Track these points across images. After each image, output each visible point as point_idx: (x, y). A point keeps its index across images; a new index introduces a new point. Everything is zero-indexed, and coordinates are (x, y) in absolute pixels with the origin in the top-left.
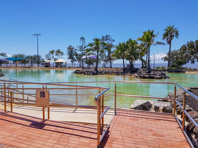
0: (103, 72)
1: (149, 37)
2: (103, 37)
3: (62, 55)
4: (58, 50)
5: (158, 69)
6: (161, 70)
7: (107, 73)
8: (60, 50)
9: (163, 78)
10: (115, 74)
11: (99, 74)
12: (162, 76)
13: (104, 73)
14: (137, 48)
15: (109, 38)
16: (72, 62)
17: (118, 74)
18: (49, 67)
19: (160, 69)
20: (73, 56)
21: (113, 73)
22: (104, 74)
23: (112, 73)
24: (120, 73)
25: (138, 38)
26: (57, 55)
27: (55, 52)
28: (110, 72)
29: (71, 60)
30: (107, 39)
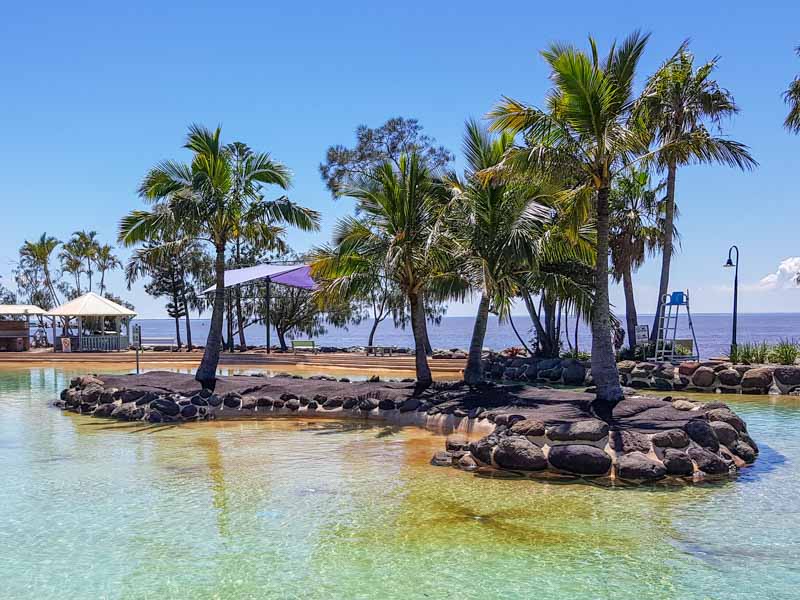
0: (247, 399)
1: (595, 99)
2: (366, 137)
3: (103, 268)
4: (82, 236)
5: (742, 371)
6: (767, 374)
7: (278, 405)
8: (92, 234)
9: (697, 474)
10: (337, 416)
11: (206, 418)
12: (694, 447)
13: (249, 407)
14: (528, 199)
15: (409, 140)
16: (176, 315)
17: (360, 418)
18: (25, 350)
19: (756, 370)
20: (181, 273)
21: (320, 408)
22: (249, 413)
23: (313, 406)
24: (376, 410)
25: (503, 112)
26: (74, 267)
27: (58, 250)
28: (304, 402)
29: (166, 299)
30: (399, 147)
